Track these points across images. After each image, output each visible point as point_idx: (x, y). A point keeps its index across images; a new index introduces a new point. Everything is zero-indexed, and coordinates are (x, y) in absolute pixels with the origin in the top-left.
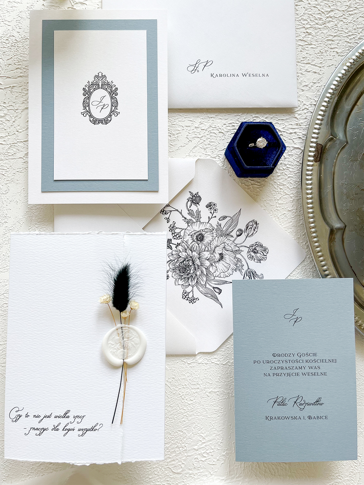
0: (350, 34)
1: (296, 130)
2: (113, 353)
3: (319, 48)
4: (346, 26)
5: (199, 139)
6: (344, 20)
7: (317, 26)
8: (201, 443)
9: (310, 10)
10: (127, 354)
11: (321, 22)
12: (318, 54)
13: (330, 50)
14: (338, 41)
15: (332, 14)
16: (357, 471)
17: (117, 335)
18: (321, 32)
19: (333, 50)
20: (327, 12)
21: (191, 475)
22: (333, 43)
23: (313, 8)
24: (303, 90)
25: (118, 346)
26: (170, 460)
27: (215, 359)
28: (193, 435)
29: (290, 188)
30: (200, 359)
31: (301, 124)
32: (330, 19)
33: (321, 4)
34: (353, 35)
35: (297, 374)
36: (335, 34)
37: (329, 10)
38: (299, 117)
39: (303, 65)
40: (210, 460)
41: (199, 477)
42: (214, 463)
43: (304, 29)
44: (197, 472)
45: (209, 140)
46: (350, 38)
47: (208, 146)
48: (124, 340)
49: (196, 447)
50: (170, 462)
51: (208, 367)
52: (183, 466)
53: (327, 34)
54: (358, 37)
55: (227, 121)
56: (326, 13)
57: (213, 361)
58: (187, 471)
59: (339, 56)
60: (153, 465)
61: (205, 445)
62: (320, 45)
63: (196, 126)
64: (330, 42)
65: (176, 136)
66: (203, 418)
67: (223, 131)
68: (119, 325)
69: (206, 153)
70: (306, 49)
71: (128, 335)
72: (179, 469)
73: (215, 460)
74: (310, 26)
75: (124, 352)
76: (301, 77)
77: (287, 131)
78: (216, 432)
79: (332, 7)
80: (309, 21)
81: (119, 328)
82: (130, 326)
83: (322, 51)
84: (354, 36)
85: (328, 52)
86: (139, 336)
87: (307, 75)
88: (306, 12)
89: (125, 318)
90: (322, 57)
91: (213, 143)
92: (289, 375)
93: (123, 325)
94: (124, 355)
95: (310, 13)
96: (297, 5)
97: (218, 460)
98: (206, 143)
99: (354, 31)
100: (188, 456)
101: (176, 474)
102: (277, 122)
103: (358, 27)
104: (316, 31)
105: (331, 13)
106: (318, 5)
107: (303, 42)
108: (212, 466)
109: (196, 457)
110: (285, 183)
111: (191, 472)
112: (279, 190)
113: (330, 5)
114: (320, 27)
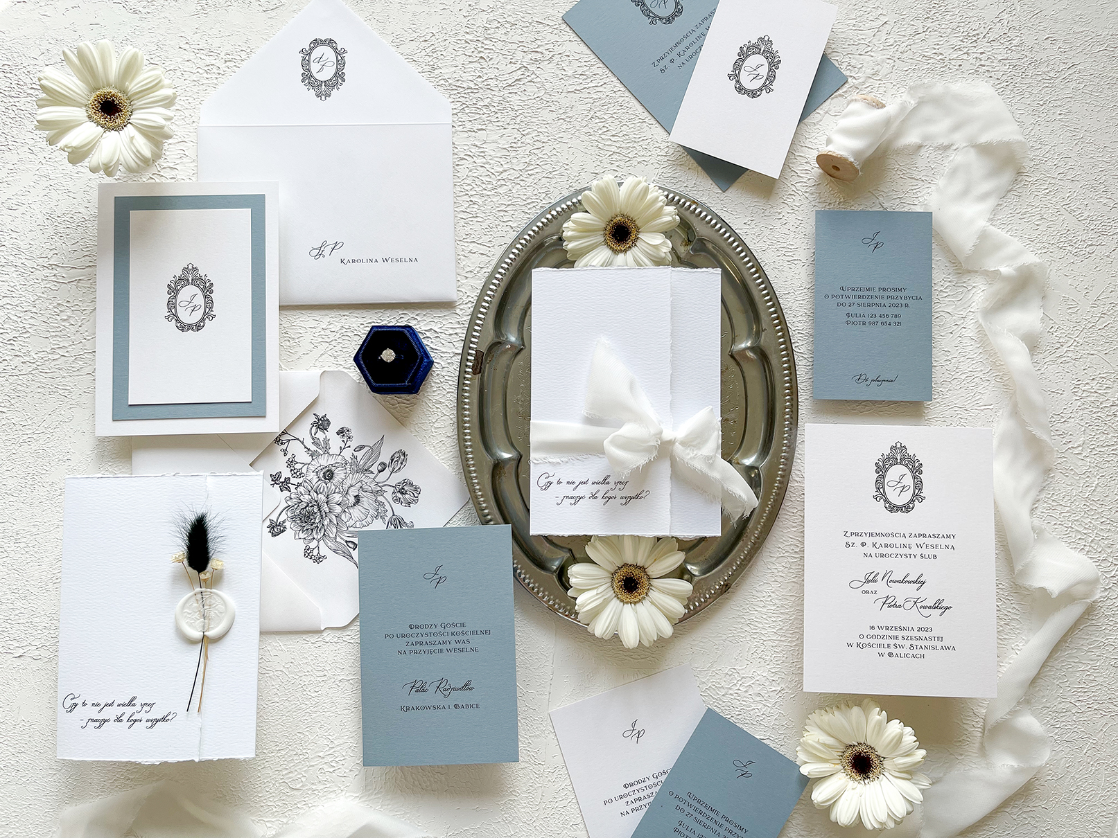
0: (530, 201)
1: (457, 331)
2: (190, 625)
3: (488, 222)
4: (524, 190)
5: (327, 344)
6: (522, 183)
7: (484, 192)
8: (328, 748)
9: (475, 171)
10: (209, 625)
11: (489, 186)
12: (486, 230)
13: (501, 224)
14: (512, 212)
15: (505, 175)
16: (538, 785)
17: (196, 601)
18: (489, 200)
19: (507, 224)
20: (498, 172)
21: (315, 792)
22: (506, 214)
23: (479, 168)
24: (467, 278)
25: (197, 615)
26: (286, 772)
27: (347, 637)
28: (317, 737)
29: (450, 406)
30: (327, 636)
31: (463, 322)
32: (503, 182)
33: (491, 161)
34: (533, 202)
35: (440, 651)
36: (510, 203)
37: (501, 170)
38: (461, 313)
39: (466, 244)
40: (339, 770)
41: (325, 794)
42: (345, 775)
43: (467, 197)
44: (323, 787)
45: (341, 345)
46: (529, 206)
47: (339, 353)
48: (205, 607)
49: (321, 754)
50: (286, 774)
51: (339, 647)
52: (303, 779)
53: (499, 202)
54: (540, 205)
55: (365, 319)
56: (496, 174)
57: (345, 640)
58: (310, 786)
59: (514, 231)
60: (264, 779)
61: (333, 750)
62: (489, 217)
63: (323, 327)
64: (502, 213)
65: (297, 340)
66: (331, 715)
67: (359, 333)
68: (198, 589)
69: (337, 363)
70: (471, 223)
71: (210, 602)
72: (299, 783)
73: (347, 771)
74: (475, 193)
75: (204, 622)
76: (464, 260)
77: (446, 332)
78: (348, 733)
79: (505, 166)
80: (475, 186)
81: (198, 593)
82: (213, 590)
83: (491, 225)
84: (534, 204)
85: (499, 227)
86: (225, 603)
87: (471, 257)
88: (471, 173)
89: (205, 580)
90: (491, 233)
91: (346, 350)
92: (430, 652)
93: (203, 589)
94: (204, 627)
95: (475, 175)
96: (457, 165)
97: (351, 771)
98: (337, 349)
99: (534, 197)
100: (311, 766)
101: (295, 791)
102: (432, 320)
103: (540, 191)
104: (484, 199)
105: (503, 174)
106: (487, 163)
107: (466, 214)
108: (343, 779)
109: (321, 767)
110: (443, 401)
111: (314, 787)
112: (435, 410)
113: (503, 163)
114: (489, 193)
